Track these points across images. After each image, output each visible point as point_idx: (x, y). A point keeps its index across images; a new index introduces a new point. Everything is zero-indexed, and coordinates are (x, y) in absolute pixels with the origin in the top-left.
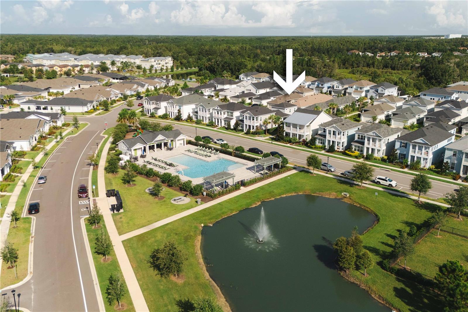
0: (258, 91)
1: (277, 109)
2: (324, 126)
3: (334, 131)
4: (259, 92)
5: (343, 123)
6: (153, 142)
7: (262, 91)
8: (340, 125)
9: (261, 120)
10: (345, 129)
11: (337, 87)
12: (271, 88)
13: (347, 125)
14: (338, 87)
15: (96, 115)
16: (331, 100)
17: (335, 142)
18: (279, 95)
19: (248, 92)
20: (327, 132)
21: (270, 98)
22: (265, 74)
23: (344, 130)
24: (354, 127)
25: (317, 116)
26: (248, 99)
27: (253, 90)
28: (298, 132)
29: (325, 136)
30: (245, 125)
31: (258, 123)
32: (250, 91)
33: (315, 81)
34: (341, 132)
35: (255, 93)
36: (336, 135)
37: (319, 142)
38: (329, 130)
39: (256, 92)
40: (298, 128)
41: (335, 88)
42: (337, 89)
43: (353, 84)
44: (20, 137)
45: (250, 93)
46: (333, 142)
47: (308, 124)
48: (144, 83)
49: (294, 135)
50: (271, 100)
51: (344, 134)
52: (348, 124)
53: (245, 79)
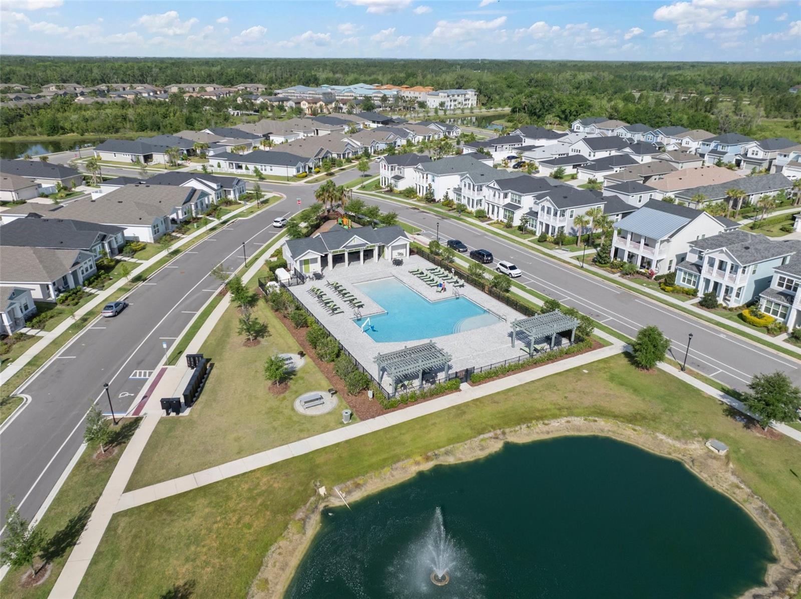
0: (592, 154)
1: (615, 194)
2: (700, 245)
3: (722, 263)
4: (594, 156)
5: (747, 245)
6: (340, 249)
7: (602, 154)
8: (739, 248)
9: (571, 216)
10: (749, 259)
11: (753, 154)
12: (619, 150)
13: (756, 249)
14: (757, 154)
15: (305, 182)
16: (735, 181)
17: (721, 284)
18: (632, 163)
19: (576, 153)
20: (706, 260)
21: (612, 168)
22: (619, 122)
23: (746, 263)
24: (773, 255)
25: (690, 220)
26: (572, 167)
27: (585, 150)
28: (641, 251)
29: (699, 268)
30: (538, 223)
31: (564, 221)
32: (578, 153)
33: (710, 140)
34: (737, 267)
35: (587, 156)
36: (725, 270)
37: (684, 279)
38: (709, 257)
39: (590, 155)
40: (643, 241)
41: (749, 155)
42: (754, 156)
43: (790, 148)
44: (140, 219)
45: (578, 155)
46: (716, 284)
47: (666, 238)
48: (408, 131)
49: (631, 256)
50: (614, 172)
51: (746, 269)
52: (759, 247)
53: (582, 129)
